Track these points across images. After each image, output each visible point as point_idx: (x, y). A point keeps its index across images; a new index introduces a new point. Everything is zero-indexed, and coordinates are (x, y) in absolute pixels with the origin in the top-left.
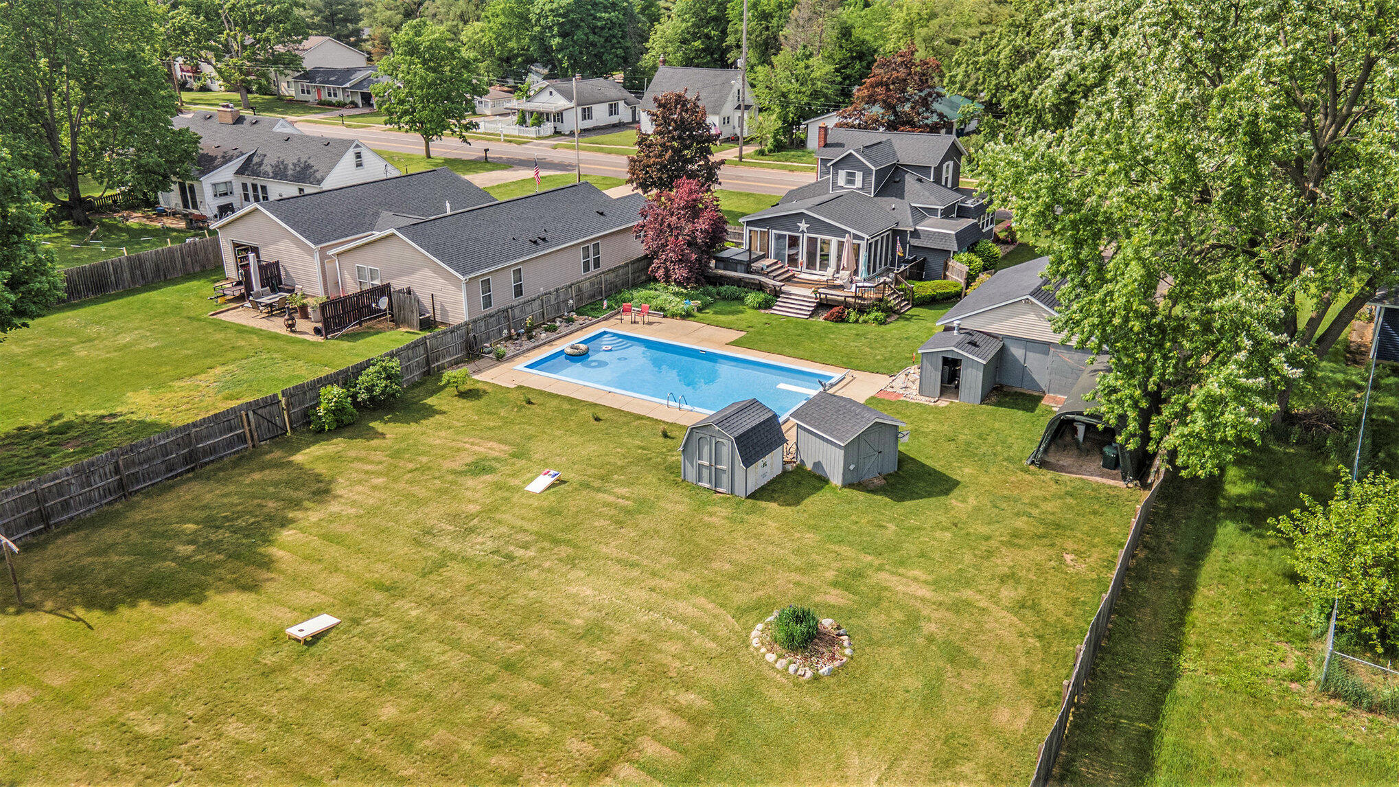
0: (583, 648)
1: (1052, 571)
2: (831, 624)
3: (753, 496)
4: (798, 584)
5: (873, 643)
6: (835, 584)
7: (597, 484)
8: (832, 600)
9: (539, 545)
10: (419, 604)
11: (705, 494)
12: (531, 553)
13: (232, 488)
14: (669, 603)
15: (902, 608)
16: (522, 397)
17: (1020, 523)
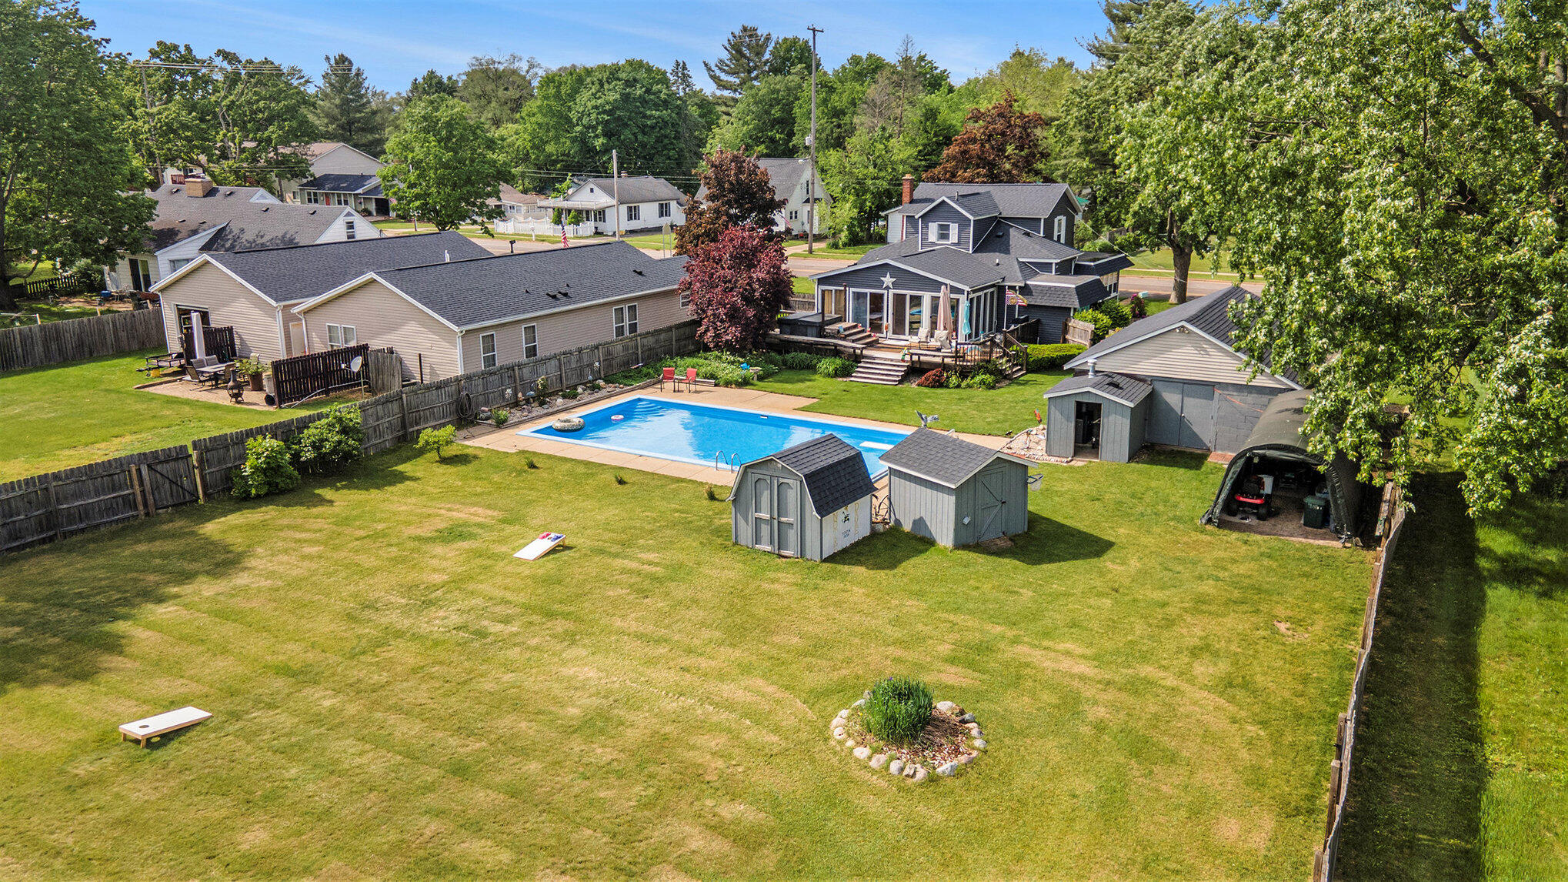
0: (576, 745)
1: (1263, 641)
2: (952, 708)
3: (832, 559)
4: (897, 660)
5: (1014, 733)
6: (952, 660)
7: (615, 549)
8: (950, 680)
9: (525, 619)
10: (337, 692)
11: (764, 559)
12: (514, 628)
13: (101, 561)
14: (711, 686)
15: (1053, 688)
16: (524, 462)
17: (1208, 587)
